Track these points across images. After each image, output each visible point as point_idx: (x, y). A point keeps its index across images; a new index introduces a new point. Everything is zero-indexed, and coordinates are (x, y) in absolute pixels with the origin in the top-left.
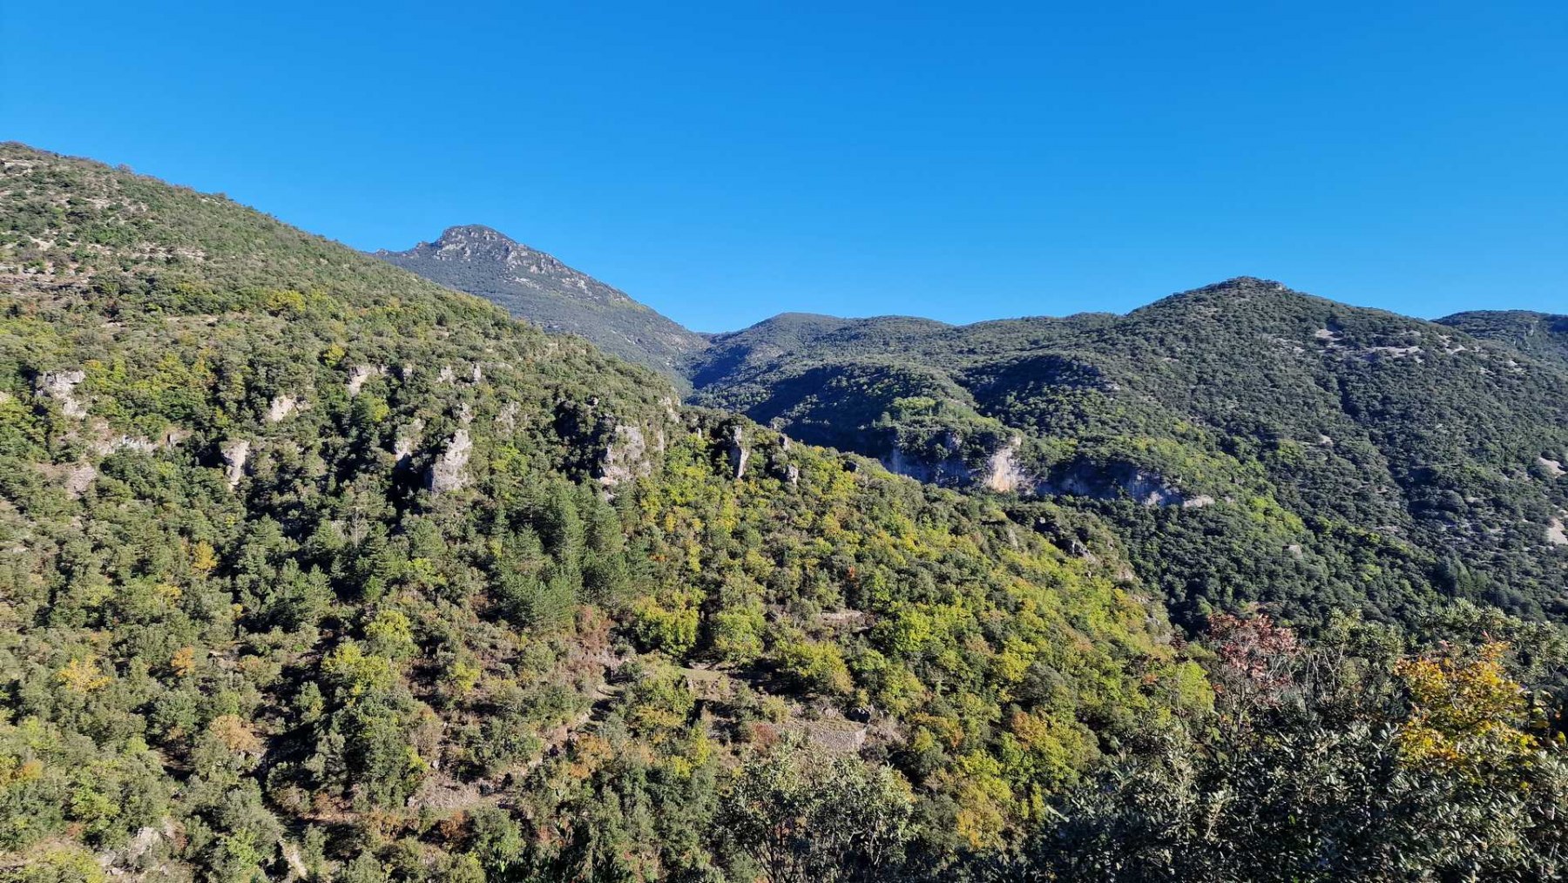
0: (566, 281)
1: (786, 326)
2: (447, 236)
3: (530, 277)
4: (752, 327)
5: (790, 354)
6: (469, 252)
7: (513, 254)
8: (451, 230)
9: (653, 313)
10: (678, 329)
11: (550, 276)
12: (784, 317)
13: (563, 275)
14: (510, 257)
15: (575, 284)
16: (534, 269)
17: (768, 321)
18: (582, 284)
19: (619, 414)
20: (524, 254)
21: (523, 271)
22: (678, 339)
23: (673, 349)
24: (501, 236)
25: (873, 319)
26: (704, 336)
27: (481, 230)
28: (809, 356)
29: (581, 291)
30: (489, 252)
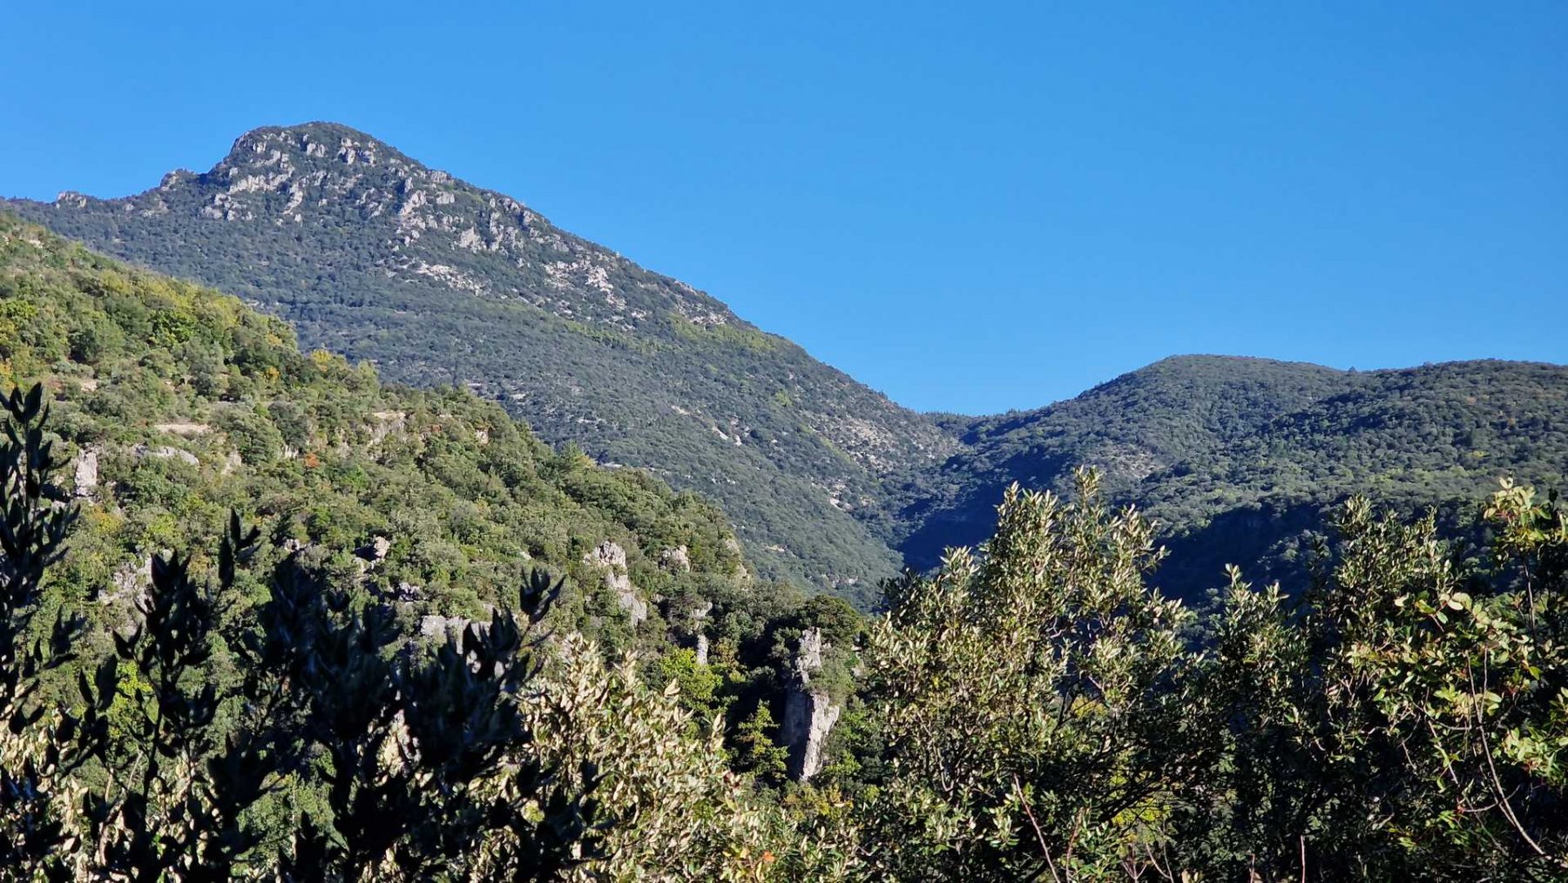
0: (556, 274)
1: (1173, 389)
2: (242, 154)
3: (459, 261)
4: (1083, 397)
5: (1181, 471)
6: (298, 196)
7: (418, 199)
8: (255, 136)
9: (797, 356)
10: (868, 403)
11: (512, 259)
12: (1175, 367)
13: (545, 255)
14: (407, 208)
15: (580, 278)
16: (470, 238)
17: (1127, 379)
18: (599, 278)
19: (440, 583)
20: (446, 199)
21: (437, 245)
22: (866, 431)
23: (851, 459)
24: (386, 152)
25: (1427, 370)
26: (945, 424)
27: (333, 136)
28: (1233, 477)
29: (596, 297)
30: (352, 195)
